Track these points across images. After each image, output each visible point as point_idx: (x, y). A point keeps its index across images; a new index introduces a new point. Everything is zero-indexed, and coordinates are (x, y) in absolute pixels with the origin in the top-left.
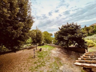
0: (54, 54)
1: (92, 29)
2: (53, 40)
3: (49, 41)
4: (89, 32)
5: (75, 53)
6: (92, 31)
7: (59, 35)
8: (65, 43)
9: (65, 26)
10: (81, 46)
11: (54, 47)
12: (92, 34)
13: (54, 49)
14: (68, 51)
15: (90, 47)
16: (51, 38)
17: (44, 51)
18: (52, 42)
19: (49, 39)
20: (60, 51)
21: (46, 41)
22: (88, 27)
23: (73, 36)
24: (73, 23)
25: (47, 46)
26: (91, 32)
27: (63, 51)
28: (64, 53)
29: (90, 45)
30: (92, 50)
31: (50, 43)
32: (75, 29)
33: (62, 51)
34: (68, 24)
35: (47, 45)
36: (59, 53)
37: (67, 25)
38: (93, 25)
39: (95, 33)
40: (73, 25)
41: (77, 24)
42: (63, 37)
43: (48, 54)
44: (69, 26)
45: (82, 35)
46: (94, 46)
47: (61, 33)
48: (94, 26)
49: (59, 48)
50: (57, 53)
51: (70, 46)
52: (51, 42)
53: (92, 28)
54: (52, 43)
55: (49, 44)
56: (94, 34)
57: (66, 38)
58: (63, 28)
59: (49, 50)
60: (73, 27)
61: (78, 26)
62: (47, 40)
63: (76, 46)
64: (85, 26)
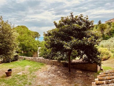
0: (43, 80)
1: (108, 28)
2: (40, 48)
3: (30, 51)
4: (105, 33)
5: (81, 72)
6: (108, 32)
7: (54, 38)
8: (65, 55)
9: (67, 20)
10: (92, 60)
11: (42, 63)
12: (108, 36)
13: (42, 67)
14: (70, 71)
15: (105, 60)
16: (35, 42)
17: (19, 74)
18: (37, 51)
19: (31, 45)
20: (55, 71)
21: (23, 49)
22: (103, 25)
23: (80, 42)
24: (82, 17)
25: (25, 62)
26: (107, 34)
27: (61, 71)
28: (63, 75)
29: (104, 57)
30: (106, 64)
31: (34, 54)
32: (84, 28)
33: (59, 72)
34: (72, 16)
35: (25, 59)
36: (53, 75)
37: (70, 18)
38: (110, 22)
39: (112, 35)
40: (82, 19)
41: (87, 19)
42: (61, 43)
43: (29, 81)
44: (73, 21)
45: (95, 41)
46: (109, 57)
47: (58, 34)
48: (112, 23)
49: (54, 64)
50: (49, 76)
51: (74, 61)
52: (35, 51)
53: (109, 26)
54: (38, 53)
55: (30, 58)
56: (110, 37)
57: (68, 46)
58: (63, 23)
59: (31, 72)
60: (80, 24)
61: (88, 23)
62: (26, 47)
63: (83, 60)
64: (100, 22)
